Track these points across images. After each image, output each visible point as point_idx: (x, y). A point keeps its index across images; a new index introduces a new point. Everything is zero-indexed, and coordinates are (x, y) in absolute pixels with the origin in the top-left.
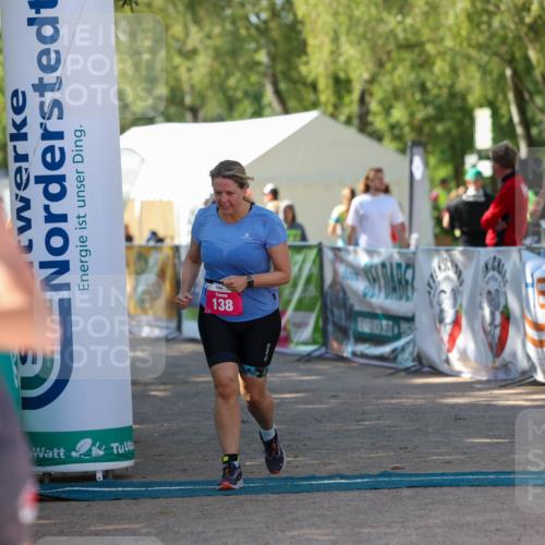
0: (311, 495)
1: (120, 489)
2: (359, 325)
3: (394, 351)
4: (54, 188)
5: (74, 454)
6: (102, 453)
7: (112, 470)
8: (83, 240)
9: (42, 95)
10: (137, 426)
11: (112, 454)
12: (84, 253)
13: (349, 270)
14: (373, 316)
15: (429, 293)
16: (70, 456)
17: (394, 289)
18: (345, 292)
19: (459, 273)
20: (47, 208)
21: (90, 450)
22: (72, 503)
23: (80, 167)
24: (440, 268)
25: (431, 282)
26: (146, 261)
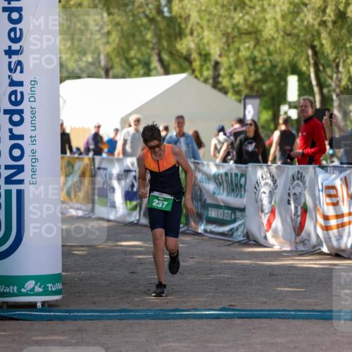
0: (176, 321)
1: (52, 314)
2: (210, 212)
3: (231, 230)
4: (16, 118)
5: (23, 290)
6: (41, 290)
7: (47, 302)
8: (34, 152)
9: (10, 57)
10: (64, 273)
11: (48, 290)
12: (34, 161)
13: (204, 177)
14: (218, 207)
15: (256, 193)
16: (21, 292)
17: (233, 190)
18: (201, 191)
19: (274, 181)
20: (11, 130)
21: (34, 288)
22: (21, 322)
23: (33, 105)
24: (262, 177)
25: (257, 186)
26: (73, 167)
